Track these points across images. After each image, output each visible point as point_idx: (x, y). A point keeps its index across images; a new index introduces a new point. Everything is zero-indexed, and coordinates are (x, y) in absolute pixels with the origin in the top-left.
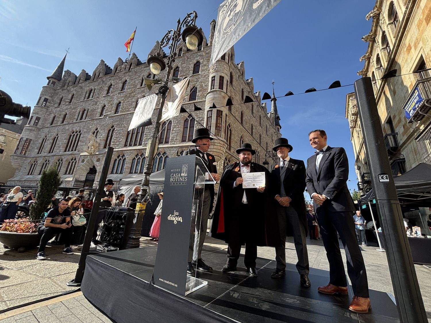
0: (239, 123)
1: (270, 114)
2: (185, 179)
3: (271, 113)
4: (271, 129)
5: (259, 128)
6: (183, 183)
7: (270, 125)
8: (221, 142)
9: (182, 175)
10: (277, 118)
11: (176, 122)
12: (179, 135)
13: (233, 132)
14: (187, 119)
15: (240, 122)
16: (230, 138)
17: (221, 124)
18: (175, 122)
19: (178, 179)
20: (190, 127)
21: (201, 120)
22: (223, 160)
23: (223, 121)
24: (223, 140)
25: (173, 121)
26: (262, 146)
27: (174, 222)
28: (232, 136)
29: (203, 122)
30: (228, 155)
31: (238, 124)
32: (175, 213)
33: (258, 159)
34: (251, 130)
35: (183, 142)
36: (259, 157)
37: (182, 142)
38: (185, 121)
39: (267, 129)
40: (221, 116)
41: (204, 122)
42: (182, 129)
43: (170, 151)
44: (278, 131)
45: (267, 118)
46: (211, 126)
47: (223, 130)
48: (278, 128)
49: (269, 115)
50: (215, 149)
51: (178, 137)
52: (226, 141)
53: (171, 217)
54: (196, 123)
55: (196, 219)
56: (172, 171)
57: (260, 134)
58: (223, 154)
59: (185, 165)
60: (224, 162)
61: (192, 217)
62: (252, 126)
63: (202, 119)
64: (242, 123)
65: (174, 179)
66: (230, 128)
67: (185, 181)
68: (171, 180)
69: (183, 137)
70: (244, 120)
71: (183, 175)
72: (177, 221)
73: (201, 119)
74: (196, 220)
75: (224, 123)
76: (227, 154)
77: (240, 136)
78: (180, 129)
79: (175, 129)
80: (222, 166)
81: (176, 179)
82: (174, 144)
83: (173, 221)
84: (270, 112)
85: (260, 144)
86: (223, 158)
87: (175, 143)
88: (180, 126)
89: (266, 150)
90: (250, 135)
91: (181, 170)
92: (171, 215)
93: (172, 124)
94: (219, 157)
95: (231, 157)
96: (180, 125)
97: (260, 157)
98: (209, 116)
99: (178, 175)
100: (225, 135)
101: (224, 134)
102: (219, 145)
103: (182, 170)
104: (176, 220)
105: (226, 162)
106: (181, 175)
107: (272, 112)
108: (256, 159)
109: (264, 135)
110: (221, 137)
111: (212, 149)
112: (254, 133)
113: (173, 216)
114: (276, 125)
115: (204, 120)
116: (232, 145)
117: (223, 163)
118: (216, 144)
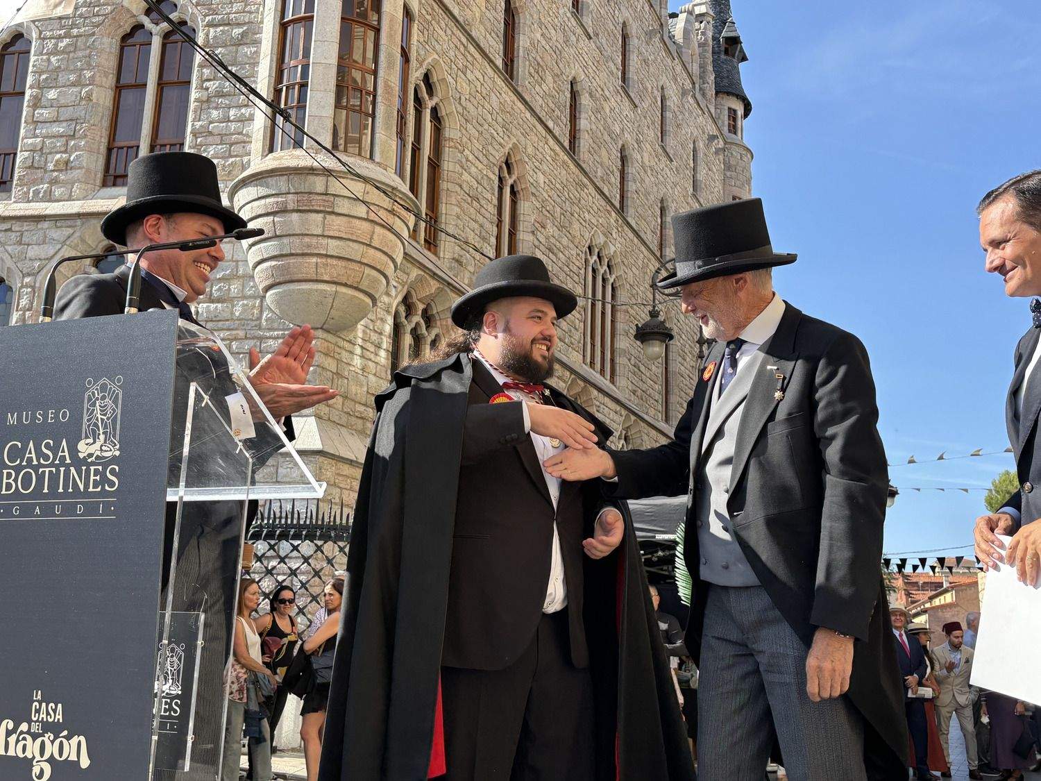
0: (490, 71)
1: (687, 21)
2: (105, 480)
3: (690, 13)
4: (691, 113)
5: (616, 104)
6: (91, 509)
7: (684, 93)
8: (375, 196)
9: (84, 448)
10: (731, 48)
11: (61, 45)
12: (81, 138)
13: (452, 131)
14: (139, 27)
15: (499, 63)
16: (435, 166)
17: (375, 73)
18: (50, 44)
19: (54, 478)
20: (161, 85)
21: (241, 42)
22: (388, 312)
23: (390, 56)
24: (392, 179)
25: (34, 35)
26: (633, 223)
27: (36, 770)
28: (448, 154)
29: (248, 50)
30: (419, 280)
31: (482, 76)
32: (38, 711)
33: (609, 307)
34: (565, 118)
35: (114, 185)
36: (613, 296)
37: (104, 184)
38: (125, 38)
39: (668, 115)
40: (373, 18)
41: (257, 53)
42: (103, 97)
43: (20, 243)
44: (733, 129)
45: (667, 42)
46: (303, 86)
47: (385, 110)
48: (732, 113)
49: (680, 23)
50: (337, 243)
51: (76, 148)
52: (405, 188)
53: (13, 739)
54: (198, 58)
55: (190, 738)
56: (12, 419)
57: (622, 150)
58: (390, 270)
59: (104, 380)
60: (397, 328)
61: (162, 726)
62: (574, 95)
63: (243, 34)
64: (509, 69)
65: (27, 481)
66: (435, 100)
67: (104, 493)
68: (9, 486)
69: (109, 150)
70: (526, 49)
71: (91, 449)
72: (51, 760)
73: (237, 31)
74: (189, 744)
75: (390, 65)
76: (415, 272)
77: (498, 156)
78: (89, 97)
79: (52, 94)
80: (383, 354)
81: (40, 478)
82: (49, 198)
83: (28, 763)
84: (688, 6)
85: (622, 210)
86: (385, 299)
87: (58, 192)
88: (88, 74)
89: (656, 249)
90: (557, 148)
91: (77, 419)
92: (11, 726)
93: (33, 59)
94: (361, 296)
95: (440, 290)
96: (89, 67)
97: (623, 296)
98: (289, 17)
99: (55, 450)
100: (404, 145)
101: (394, 144)
102: (361, 211)
103: (86, 418)
104: (47, 756)
105: (409, 328)
106: (73, 451)
107: (698, 10)
108: (593, 305)
109: (644, 157)
110: (371, 157)
111: (314, 240)
112: (585, 142)
113: (24, 727)
114: (717, 93)
115: (257, 43)
116: (449, 212)
117: (388, 328)
118: (343, 206)
